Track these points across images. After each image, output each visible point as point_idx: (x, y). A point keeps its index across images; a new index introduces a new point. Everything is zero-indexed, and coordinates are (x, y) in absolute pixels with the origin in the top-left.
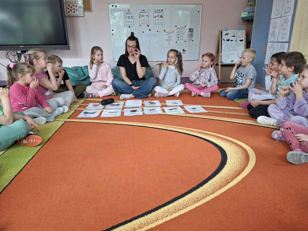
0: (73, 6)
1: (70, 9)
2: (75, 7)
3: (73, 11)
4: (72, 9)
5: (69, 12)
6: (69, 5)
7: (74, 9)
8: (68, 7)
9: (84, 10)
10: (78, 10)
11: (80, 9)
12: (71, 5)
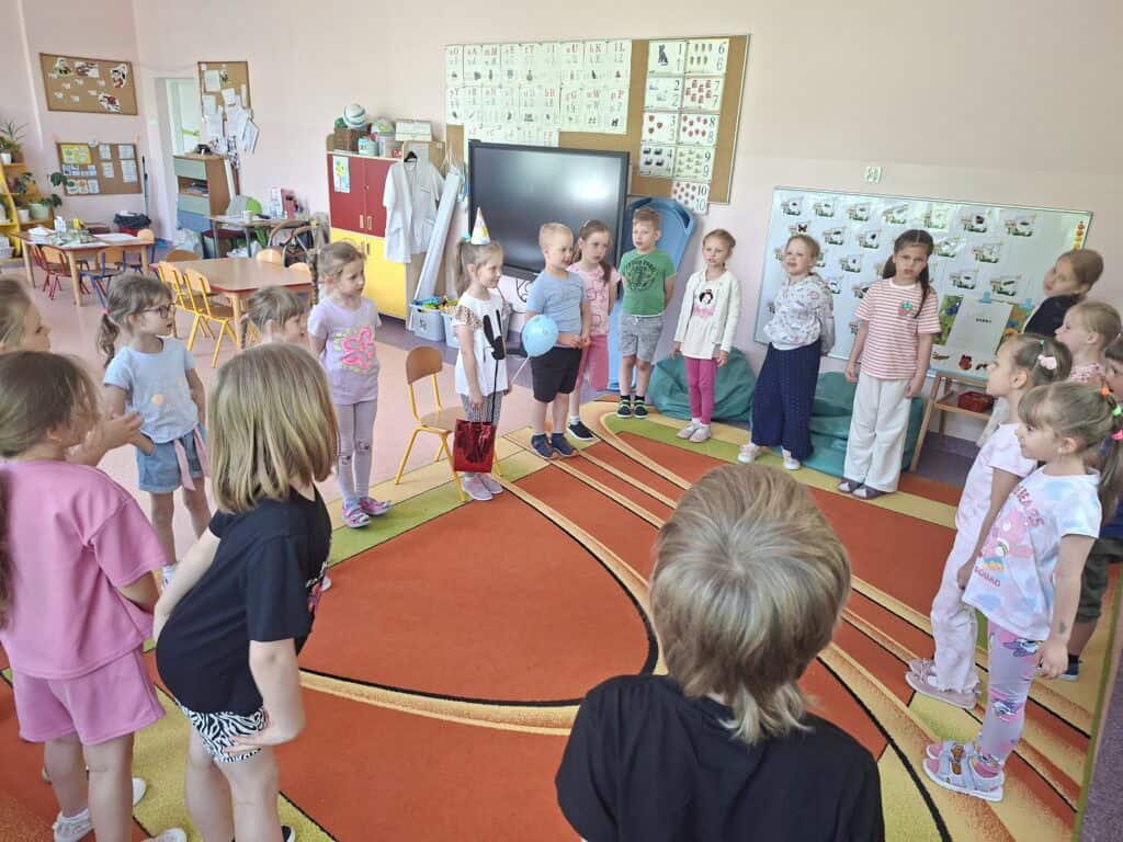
0: (688, 186)
1: (679, 193)
2: (689, 190)
3: (684, 199)
4: (683, 194)
6: (678, 185)
7: (687, 195)
8: (675, 188)
9: (709, 199)
10: (696, 198)
11: (701, 197)
12: (683, 185)
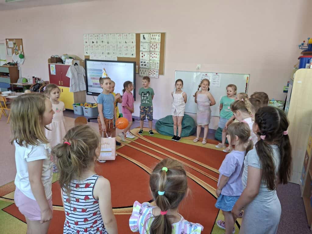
0: (153, 71)
1: (151, 72)
2: (154, 72)
3: (152, 74)
4: (152, 73)
5: (150, 75)
6: (151, 71)
7: (153, 73)
8: (150, 71)
9: (159, 74)
10: (156, 74)
11: (157, 73)
12: (152, 70)
